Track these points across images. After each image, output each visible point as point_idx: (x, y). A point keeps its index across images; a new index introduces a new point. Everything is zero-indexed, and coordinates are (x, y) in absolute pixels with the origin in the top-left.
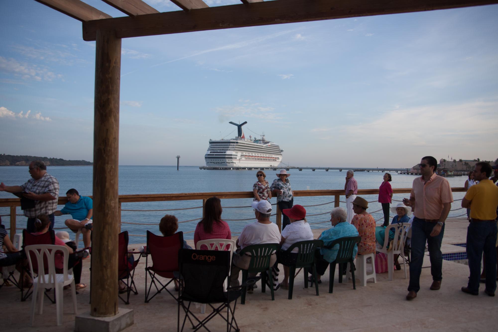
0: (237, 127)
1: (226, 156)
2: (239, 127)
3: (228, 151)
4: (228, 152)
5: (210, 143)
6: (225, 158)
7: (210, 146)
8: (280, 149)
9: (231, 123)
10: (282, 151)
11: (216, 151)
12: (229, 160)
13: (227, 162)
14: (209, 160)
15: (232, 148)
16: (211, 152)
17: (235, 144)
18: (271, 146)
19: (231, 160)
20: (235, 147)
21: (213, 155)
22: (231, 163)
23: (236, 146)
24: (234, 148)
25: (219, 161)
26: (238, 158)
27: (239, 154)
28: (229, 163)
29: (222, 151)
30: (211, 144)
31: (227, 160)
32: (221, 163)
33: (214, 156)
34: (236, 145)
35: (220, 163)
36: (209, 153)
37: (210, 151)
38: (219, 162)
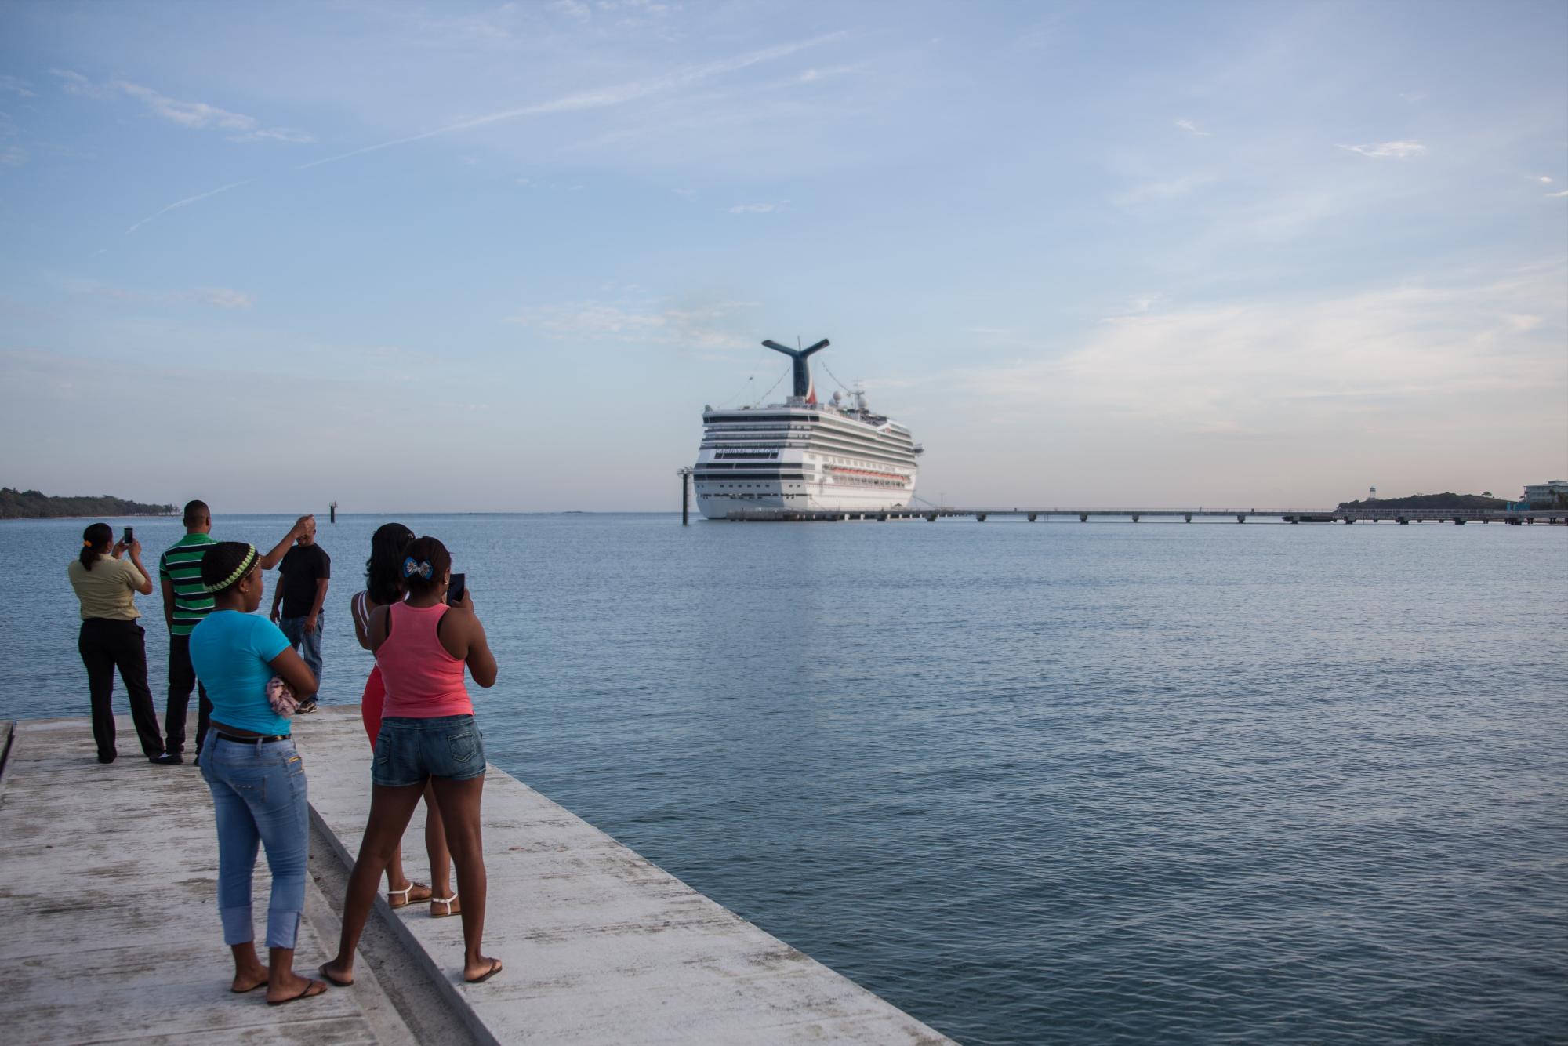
0: (789, 361)
1: (782, 471)
2: (800, 359)
3: (786, 450)
4: (786, 456)
5: (708, 420)
6: (776, 476)
7: (706, 431)
8: (910, 444)
9: (768, 344)
10: (918, 451)
11: (739, 451)
12: (791, 486)
13: (784, 492)
14: (712, 487)
15: (798, 438)
16: (718, 456)
17: (808, 424)
18: (893, 432)
19: (799, 486)
20: (806, 436)
21: (730, 466)
22: (798, 495)
23: (811, 430)
24: (804, 438)
25: (754, 490)
26: (817, 478)
27: (819, 461)
28: (790, 498)
29: (762, 451)
30: (709, 424)
31: (786, 486)
32: (761, 496)
33: (734, 470)
34: (809, 428)
35: (756, 497)
36: (711, 459)
37: (713, 452)
38: (752, 495)
